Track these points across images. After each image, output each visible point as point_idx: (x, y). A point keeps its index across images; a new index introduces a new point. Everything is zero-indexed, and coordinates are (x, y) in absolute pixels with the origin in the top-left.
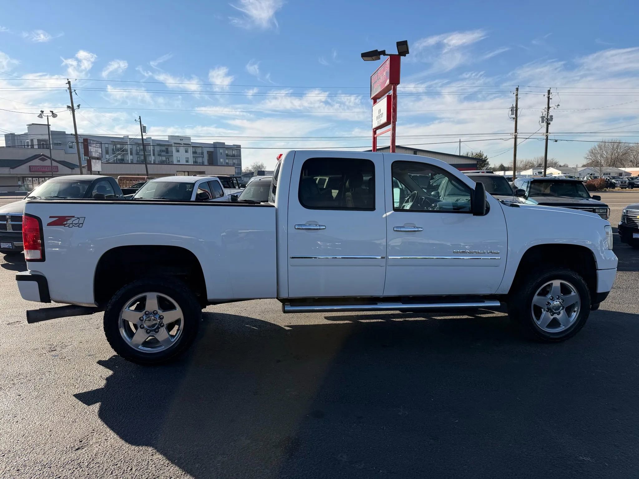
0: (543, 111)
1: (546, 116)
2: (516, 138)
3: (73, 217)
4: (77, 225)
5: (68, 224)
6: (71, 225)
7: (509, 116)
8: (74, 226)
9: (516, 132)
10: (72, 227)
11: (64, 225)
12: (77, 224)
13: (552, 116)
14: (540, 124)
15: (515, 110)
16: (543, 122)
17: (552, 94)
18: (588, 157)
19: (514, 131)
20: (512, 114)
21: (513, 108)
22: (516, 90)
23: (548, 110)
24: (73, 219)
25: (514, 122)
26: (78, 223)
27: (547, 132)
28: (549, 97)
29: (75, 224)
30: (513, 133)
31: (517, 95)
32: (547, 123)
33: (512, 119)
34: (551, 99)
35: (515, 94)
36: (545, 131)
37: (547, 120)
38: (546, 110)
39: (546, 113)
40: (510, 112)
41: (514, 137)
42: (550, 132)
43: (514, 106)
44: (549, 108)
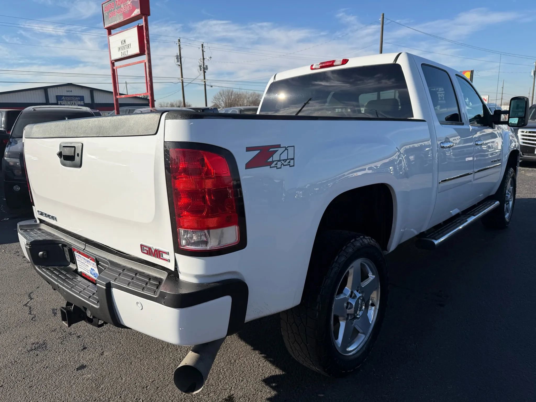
0: (200, 61)
1: (202, 65)
2: (183, 83)
3: (279, 146)
4: (286, 163)
5: (275, 163)
6: (279, 164)
7: (175, 63)
8: (284, 165)
9: (182, 77)
10: (281, 168)
11: (270, 164)
12: (286, 160)
13: (207, 66)
14: (199, 72)
15: (179, 58)
16: (201, 70)
17: (205, 48)
18: (214, 102)
19: (180, 77)
20: (178, 61)
21: (177, 56)
22: (178, 41)
23: (203, 60)
24: (280, 150)
25: (180, 69)
26: (288, 159)
27: (205, 79)
28: (203, 50)
29: (283, 160)
30: (180, 78)
31: (179, 46)
32: (204, 71)
33: (178, 66)
34: (204, 51)
35: (178, 45)
36: (203, 78)
37: (204, 69)
38: (202, 61)
39: (202, 63)
40: (176, 60)
41: (181, 81)
42: (207, 79)
43: (179, 54)
44: (204, 59)
